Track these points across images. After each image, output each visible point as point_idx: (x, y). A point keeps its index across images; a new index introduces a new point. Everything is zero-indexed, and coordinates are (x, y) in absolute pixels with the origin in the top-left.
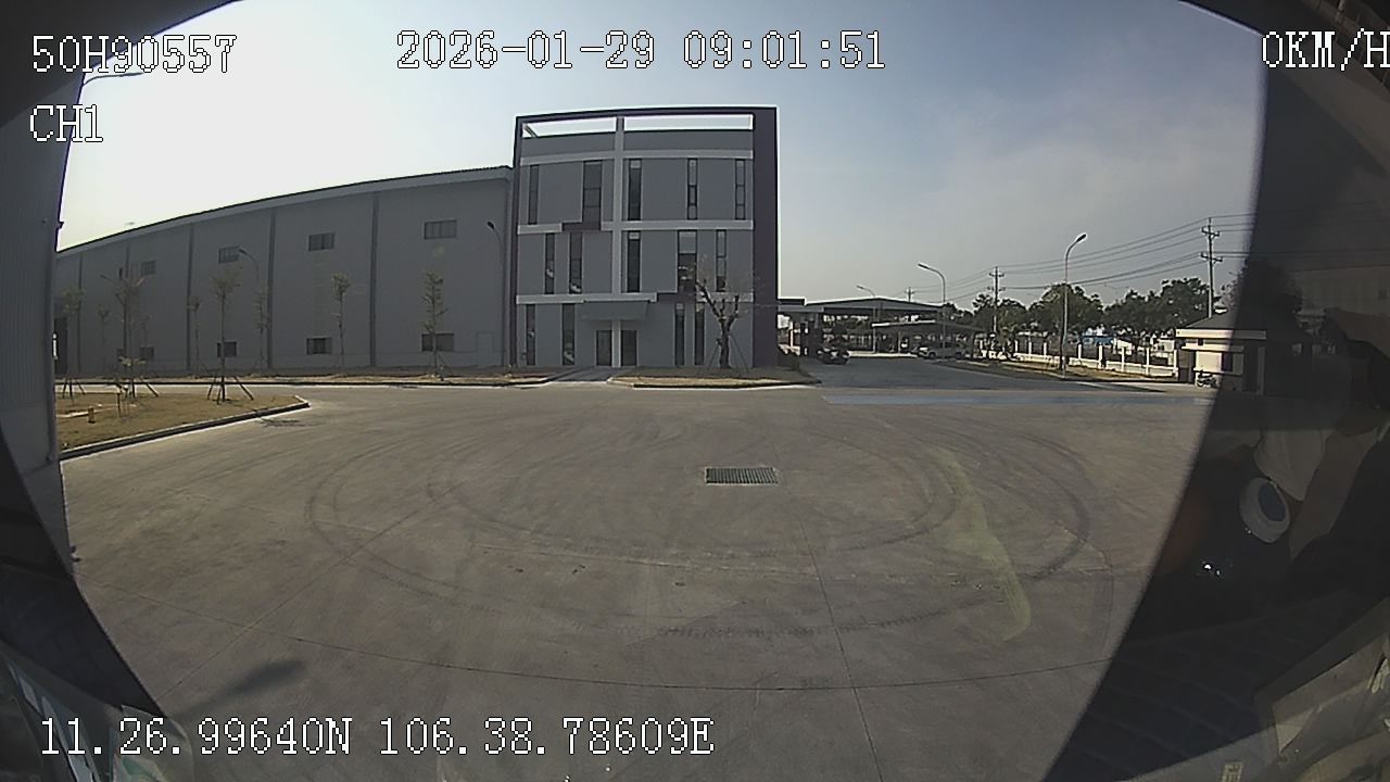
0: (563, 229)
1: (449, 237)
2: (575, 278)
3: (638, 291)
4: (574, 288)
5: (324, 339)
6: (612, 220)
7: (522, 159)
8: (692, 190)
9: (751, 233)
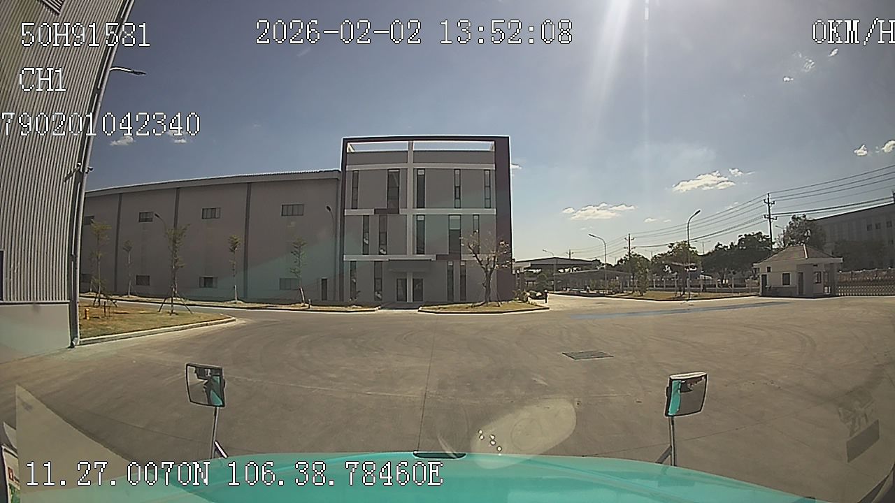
0: (375, 213)
1: (298, 215)
2: (383, 243)
3: (424, 254)
4: (381, 251)
5: (212, 278)
6: (406, 208)
7: (347, 166)
8: (458, 189)
9: (495, 217)
